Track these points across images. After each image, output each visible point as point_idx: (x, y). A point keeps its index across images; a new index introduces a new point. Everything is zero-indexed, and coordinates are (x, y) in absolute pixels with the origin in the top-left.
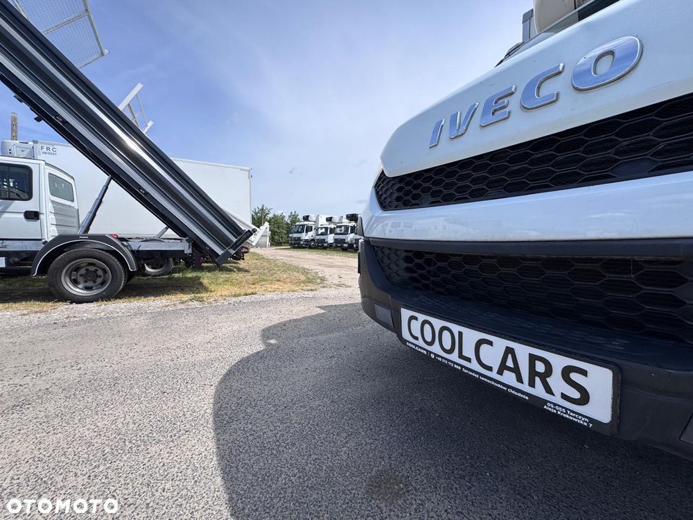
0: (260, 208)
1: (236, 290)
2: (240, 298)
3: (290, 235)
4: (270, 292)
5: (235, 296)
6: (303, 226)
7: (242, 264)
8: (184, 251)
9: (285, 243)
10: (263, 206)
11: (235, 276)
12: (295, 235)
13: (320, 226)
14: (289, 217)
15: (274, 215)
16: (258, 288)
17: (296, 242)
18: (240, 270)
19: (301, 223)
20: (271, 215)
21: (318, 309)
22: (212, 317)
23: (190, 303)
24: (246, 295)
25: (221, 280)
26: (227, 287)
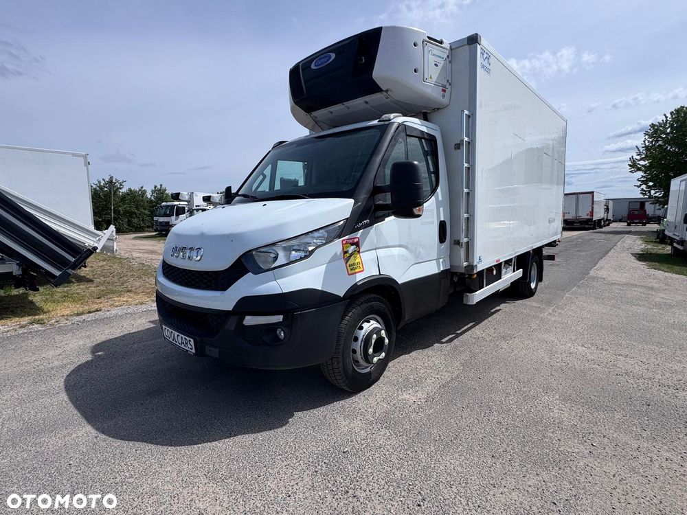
0: (107, 180)
1: (78, 307)
2: (84, 317)
3: (155, 218)
4: (117, 306)
5: (78, 315)
6: (173, 206)
7: (83, 272)
8: (12, 272)
9: (148, 227)
10: (112, 177)
11: (76, 288)
12: (161, 219)
13: (195, 208)
14: (153, 192)
15: (130, 190)
16: (104, 304)
17: (163, 228)
18: (81, 280)
19: (169, 203)
20: (124, 190)
21: (149, 323)
22: (58, 338)
23: (31, 327)
24: (90, 312)
25: (59, 295)
26: (65, 304)
